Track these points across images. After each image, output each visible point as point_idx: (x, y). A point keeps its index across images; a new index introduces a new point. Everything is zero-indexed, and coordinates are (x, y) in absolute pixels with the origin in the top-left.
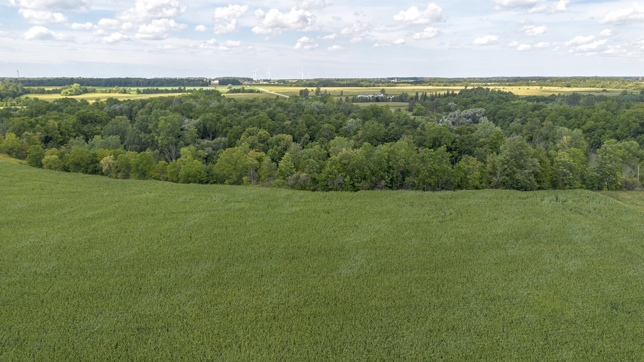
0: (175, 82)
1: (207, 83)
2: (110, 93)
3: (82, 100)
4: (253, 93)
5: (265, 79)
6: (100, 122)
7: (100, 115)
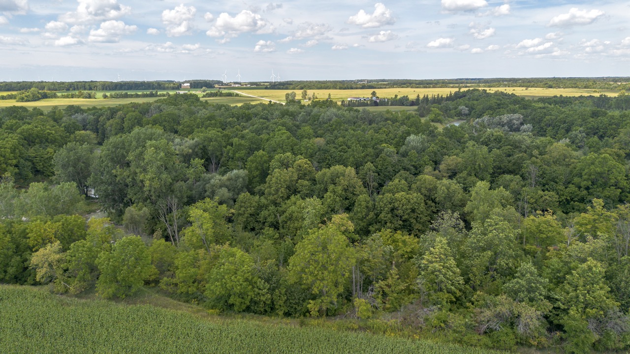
0: (144, 85)
1: (178, 86)
2: (73, 98)
3: (35, 109)
4: (232, 96)
5: (235, 81)
6: (53, 142)
7: (53, 132)
